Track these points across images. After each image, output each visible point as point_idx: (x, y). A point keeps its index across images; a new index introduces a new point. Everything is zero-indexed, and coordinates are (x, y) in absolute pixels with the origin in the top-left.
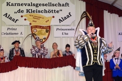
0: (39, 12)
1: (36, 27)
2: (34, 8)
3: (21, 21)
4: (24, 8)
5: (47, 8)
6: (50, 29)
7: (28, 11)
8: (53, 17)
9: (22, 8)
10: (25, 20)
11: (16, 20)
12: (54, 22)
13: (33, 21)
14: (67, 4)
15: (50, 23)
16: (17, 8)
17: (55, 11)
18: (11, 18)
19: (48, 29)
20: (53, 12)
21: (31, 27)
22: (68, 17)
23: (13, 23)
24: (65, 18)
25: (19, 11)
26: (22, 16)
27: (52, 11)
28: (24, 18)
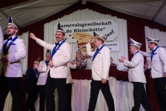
0: (85, 31)
1: (82, 44)
3: (70, 40)
4: (72, 28)
5: (92, 27)
6: (94, 45)
7: (75, 31)
13: (80, 39)
14: (110, 23)
20: (98, 30)
21: (78, 44)
22: (111, 33)
24: (109, 35)
25: (68, 31)
28: (72, 37)
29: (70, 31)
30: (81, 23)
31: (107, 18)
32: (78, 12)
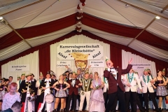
1: (78, 61)
2: (77, 49)
3: (69, 58)
4: (71, 49)
5: (85, 49)
7: (73, 51)
8: (89, 54)
9: (69, 49)
10: (72, 56)
11: (66, 57)
12: (90, 58)
13: (77, 57)
14: (98, 46)
15: (87, 58)
16: (67, 49)
17: (90, 50)
19: (86, 62)
21: (75, 61)
22: (99, 54)
23: (64, 59)
24: (97, 55)
26: (69, 54)
27: (88, 50)
30: (78, 45)
31: (96, 43)
32: (76, 37)
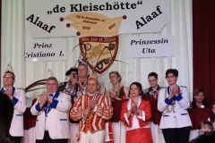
0: (96, 8)
1: (90, 39)
6: (117, 42)
8: (125, 17)
10: (68, 25)
11: (51, 28)
13: (84, 28)
15: (118, 29)
17: (127, 4)
18: (40, 25)
19: (114, 43)
20: (125, 6)
21: (80, 39)
22: (155, 15)
24: (149, 19)
25: (57, 9)
26: (62, 19)
27: (122, 4)
29: (63, 9)
